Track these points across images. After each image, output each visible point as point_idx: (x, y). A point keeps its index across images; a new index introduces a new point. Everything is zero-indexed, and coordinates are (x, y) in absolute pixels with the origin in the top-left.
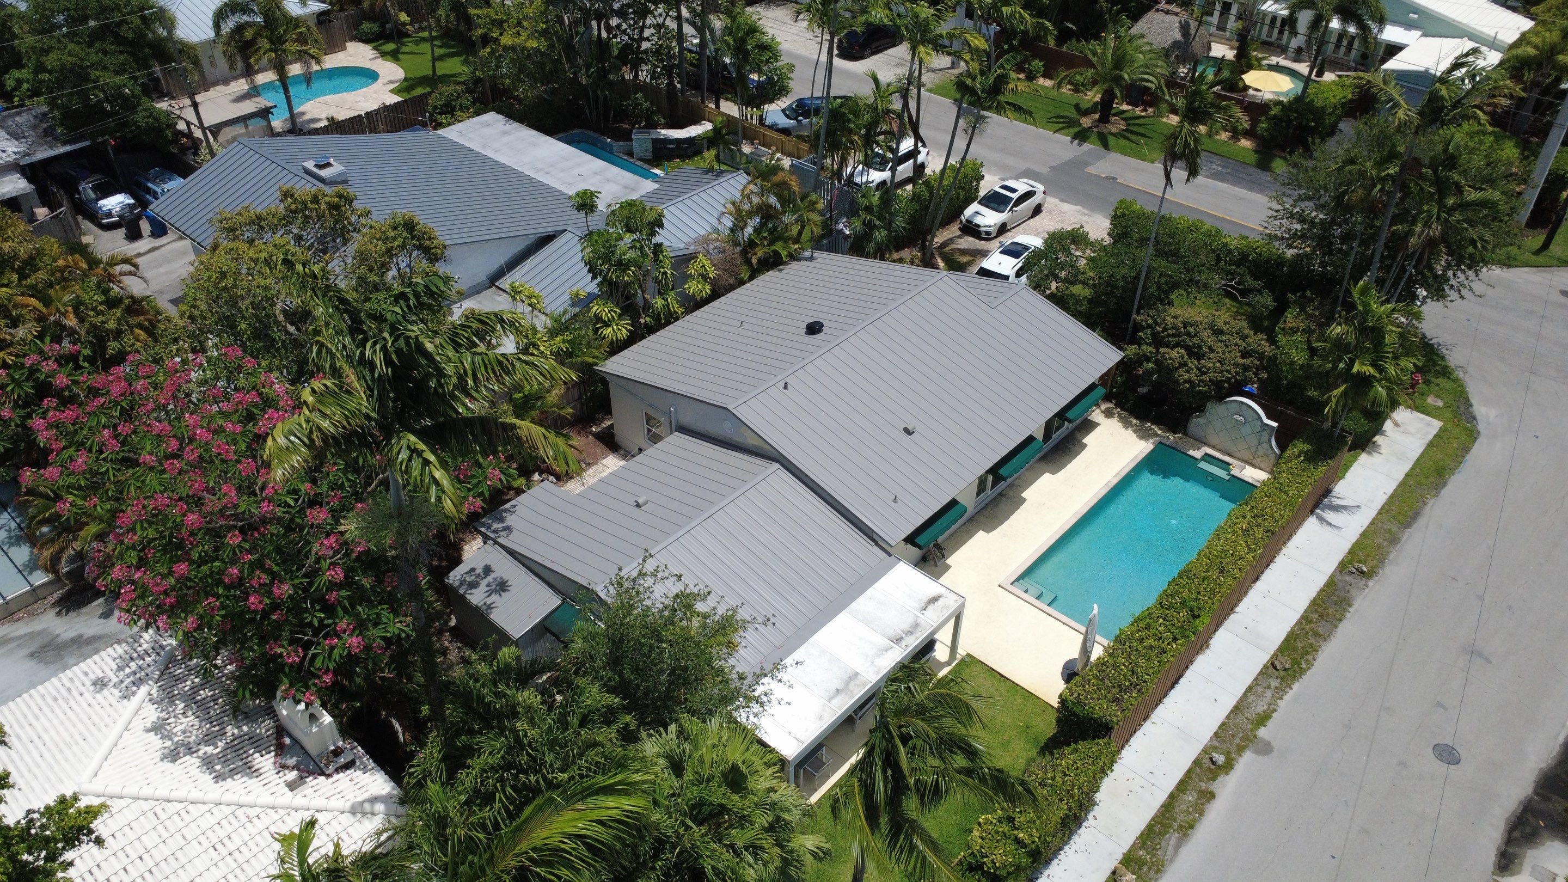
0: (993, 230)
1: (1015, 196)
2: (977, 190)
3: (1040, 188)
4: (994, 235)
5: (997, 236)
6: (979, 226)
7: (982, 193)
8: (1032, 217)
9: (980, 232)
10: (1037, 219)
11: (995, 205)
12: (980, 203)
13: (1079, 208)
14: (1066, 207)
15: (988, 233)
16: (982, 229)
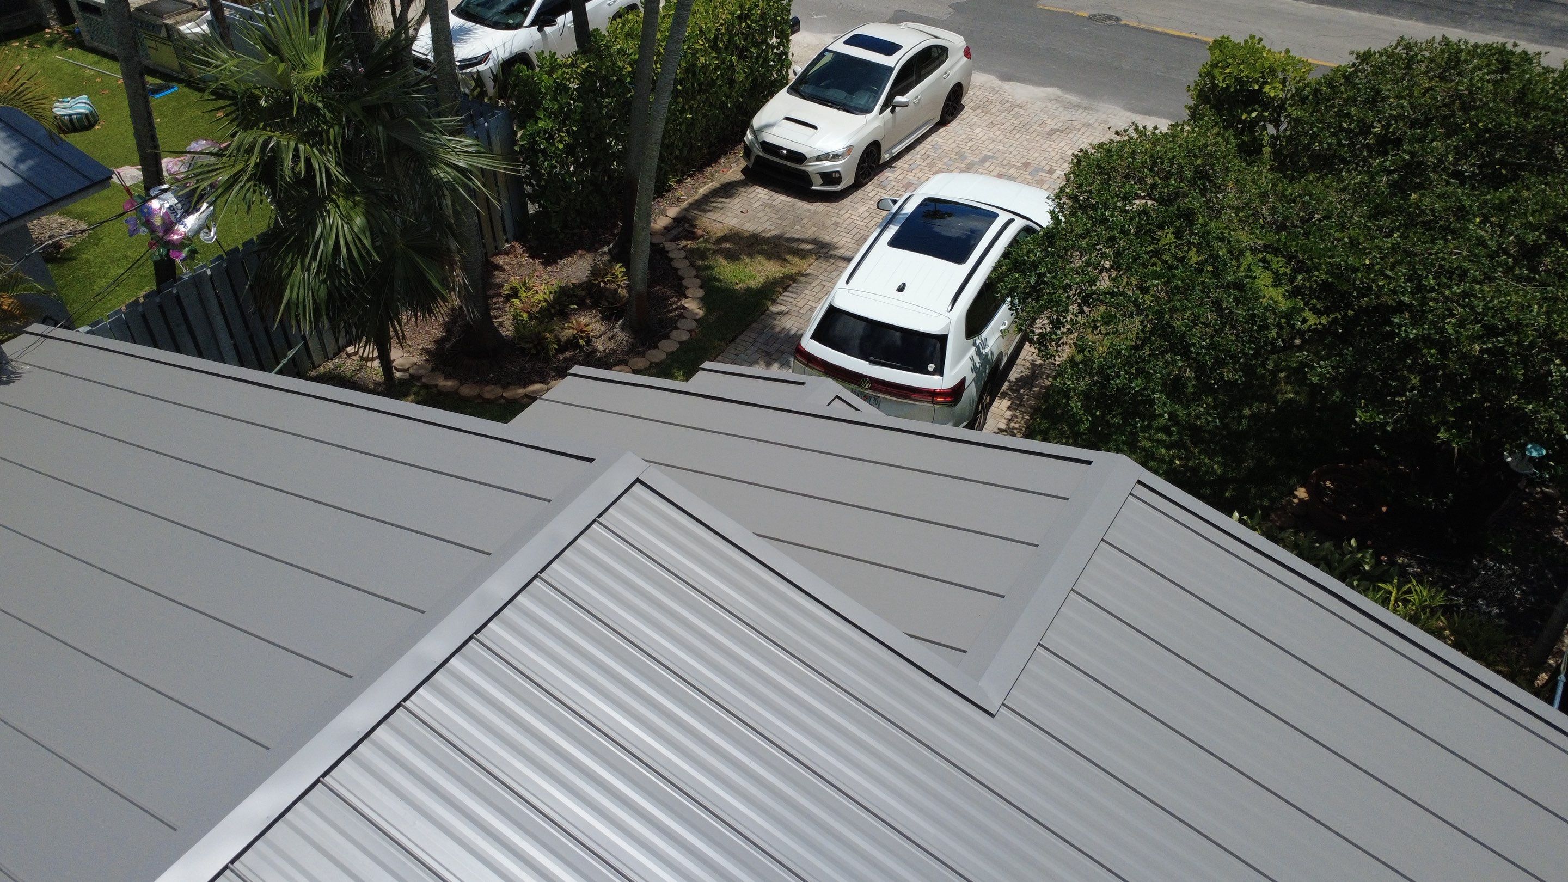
0: (845, 168)
1: (895, 62)
2: (783, 60)
3: (954, 41)
4: (848, 181)
5: (857, 185)
6: (799, 158)
7: (798, 68)
8: (943, 122)
9: (805, 178)
10: (954, 126)
11: (840, 95)
12: (796, 90)
13: (1053, 91)
14: (1020, 92)
15: (829, 177)
16: (813, 167)
